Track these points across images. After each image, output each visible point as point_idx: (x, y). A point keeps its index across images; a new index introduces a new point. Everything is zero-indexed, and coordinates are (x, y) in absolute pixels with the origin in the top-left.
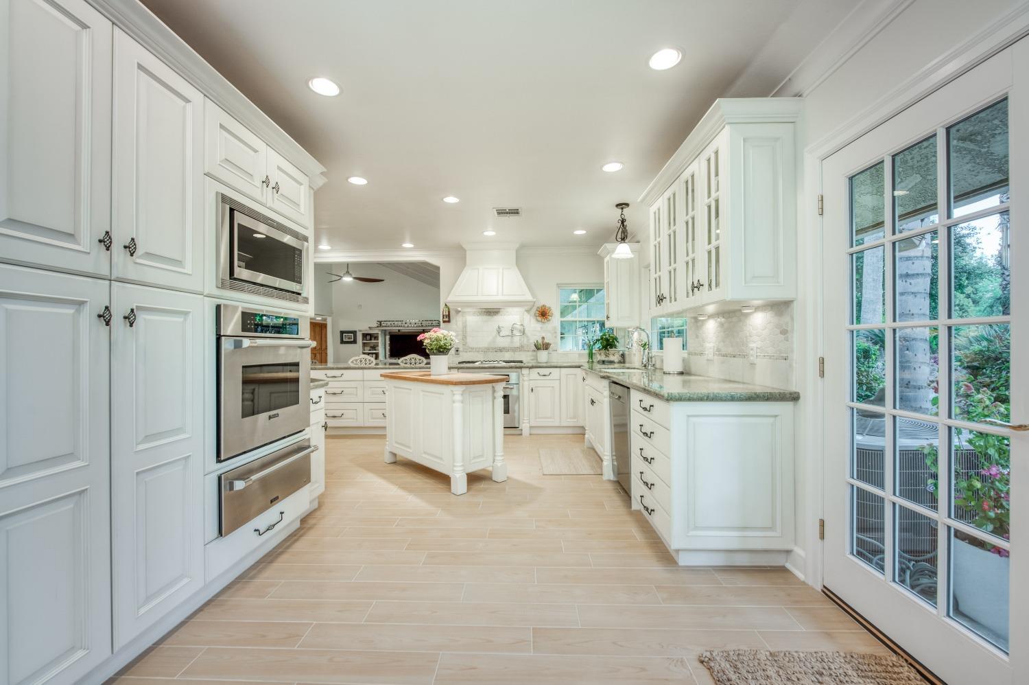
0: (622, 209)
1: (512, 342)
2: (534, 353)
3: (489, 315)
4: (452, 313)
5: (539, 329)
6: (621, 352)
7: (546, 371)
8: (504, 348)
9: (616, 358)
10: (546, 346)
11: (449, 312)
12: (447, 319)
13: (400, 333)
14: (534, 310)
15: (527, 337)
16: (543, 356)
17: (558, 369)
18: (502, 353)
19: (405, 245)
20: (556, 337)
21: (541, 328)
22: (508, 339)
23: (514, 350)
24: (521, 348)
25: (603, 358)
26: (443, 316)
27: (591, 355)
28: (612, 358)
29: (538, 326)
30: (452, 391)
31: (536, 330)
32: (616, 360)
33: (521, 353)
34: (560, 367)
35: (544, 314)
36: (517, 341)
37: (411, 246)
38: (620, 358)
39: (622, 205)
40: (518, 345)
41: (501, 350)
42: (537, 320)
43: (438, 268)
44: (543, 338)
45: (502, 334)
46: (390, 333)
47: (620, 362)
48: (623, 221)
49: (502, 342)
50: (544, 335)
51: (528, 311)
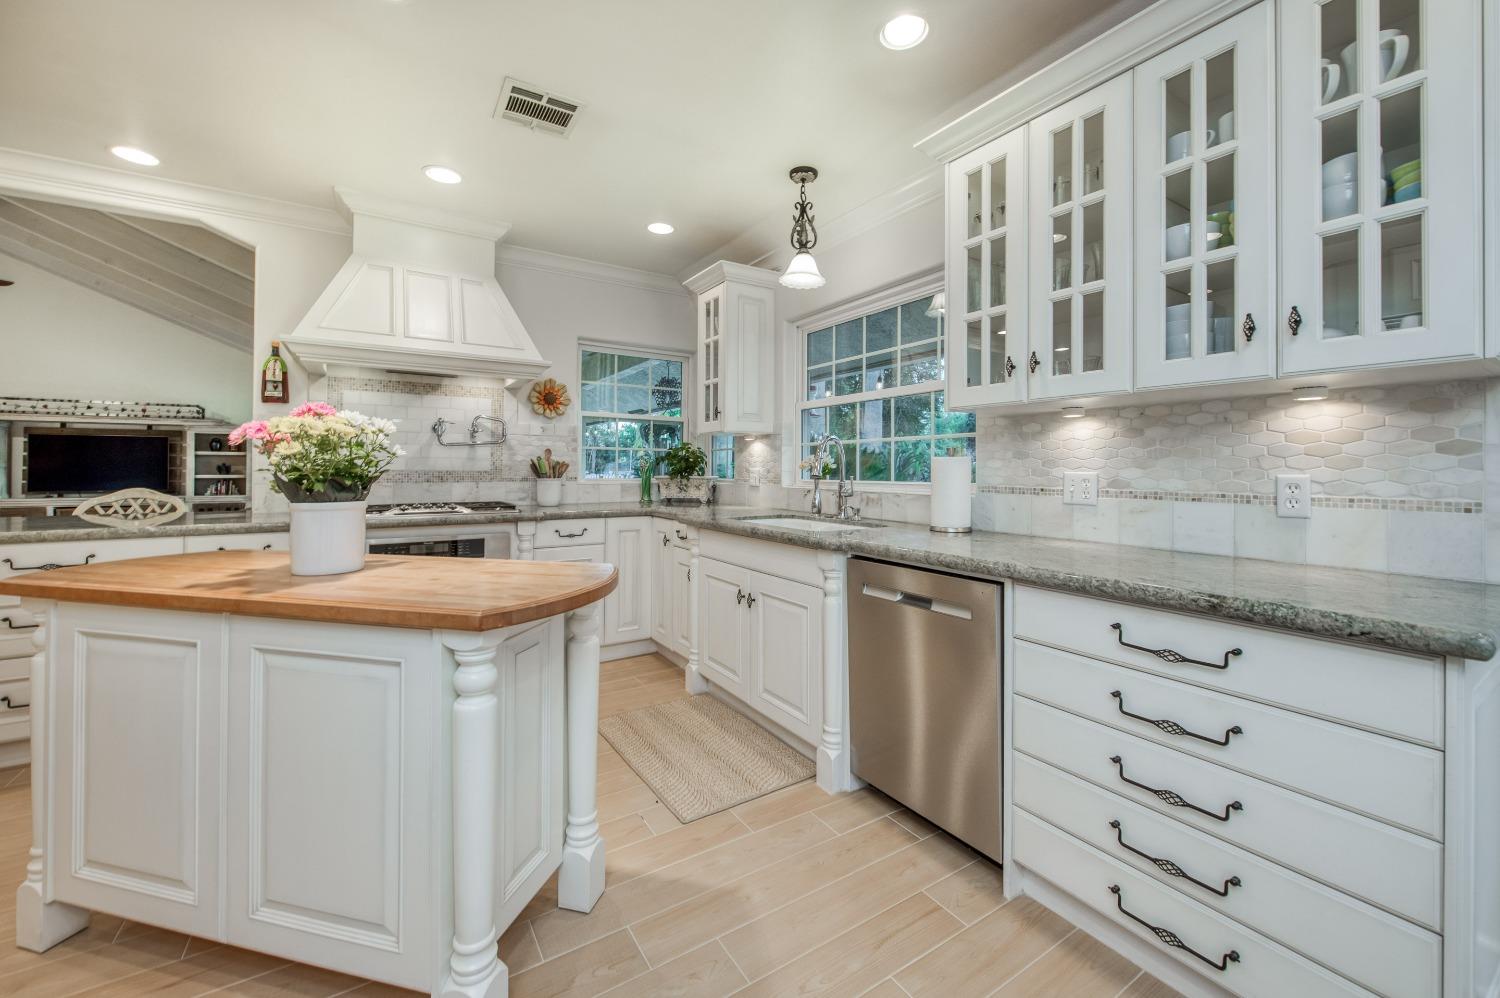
0: (803, 180)
1: (471, 459)
2: (527, 485)
3: (410, 392)
4: (296, 379)
5: (539, 431)
6: (711, 484)
7: (574, 526)
8: (449, 473)
9: (702, 494)
10: (558, 470)
11: (285, 374)
12: (278, 394)
13: (65, 432)
14: (527, 389)
15: (511, 448)
16: (550, 492)
17: (602, 520)
18: (446, 486)
19: (121, 152)
20: (575, 450)
21: (543, 429)
22: (464, 452)
23: (477, 477)
24: (494, 474)
25: (674, 492)
26: (265, 383)
27: (646, 488)
28: (693, 493)
29: (536, 425)
30: (452, 652)
31: (529, 433)
32: (704, 499)
33: (494, 483)
34: (607, 516)
35: (548, 399)
36: (484, 457)
37: (150, 160)
38: (709, 494)
39: (803, 173)
40: (486, 465)
41: (442, 477)
42: (535, 412)
43: (244, 255)
44: (548, 451)
45: (445, 439)
46: (26, 430)
47: (709, 502)
48: (803, 208)
49: (444, 459)
50: (548, 444)
51: (513, 390)
